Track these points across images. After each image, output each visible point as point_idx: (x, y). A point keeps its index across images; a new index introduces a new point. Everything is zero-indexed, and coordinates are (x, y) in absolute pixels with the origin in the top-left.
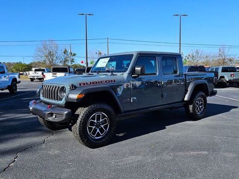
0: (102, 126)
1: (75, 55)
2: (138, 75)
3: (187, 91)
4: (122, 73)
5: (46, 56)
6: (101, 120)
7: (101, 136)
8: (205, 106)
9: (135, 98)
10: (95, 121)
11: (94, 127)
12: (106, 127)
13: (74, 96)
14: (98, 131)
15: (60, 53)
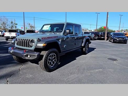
0: (54, 60)
1: (17, 24)
2: (68, 34)
3: (83, 42)
4: (60, 33)
5: (1, 24)
6: (53, 57)
7: (53, 65)
8: (88, 48)
9: (66, 45)
10: (51, 58)
11: (50, 61)
12: (55, 61)
13: (41, 45)
14: (52, 63)
15: (9, 23)
